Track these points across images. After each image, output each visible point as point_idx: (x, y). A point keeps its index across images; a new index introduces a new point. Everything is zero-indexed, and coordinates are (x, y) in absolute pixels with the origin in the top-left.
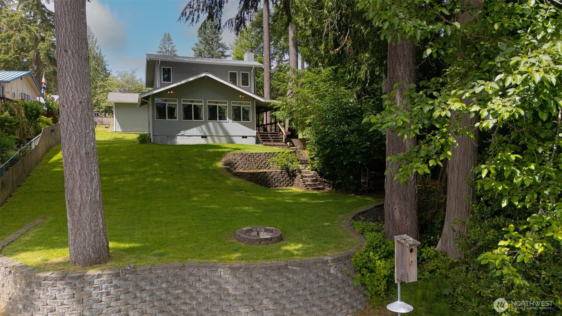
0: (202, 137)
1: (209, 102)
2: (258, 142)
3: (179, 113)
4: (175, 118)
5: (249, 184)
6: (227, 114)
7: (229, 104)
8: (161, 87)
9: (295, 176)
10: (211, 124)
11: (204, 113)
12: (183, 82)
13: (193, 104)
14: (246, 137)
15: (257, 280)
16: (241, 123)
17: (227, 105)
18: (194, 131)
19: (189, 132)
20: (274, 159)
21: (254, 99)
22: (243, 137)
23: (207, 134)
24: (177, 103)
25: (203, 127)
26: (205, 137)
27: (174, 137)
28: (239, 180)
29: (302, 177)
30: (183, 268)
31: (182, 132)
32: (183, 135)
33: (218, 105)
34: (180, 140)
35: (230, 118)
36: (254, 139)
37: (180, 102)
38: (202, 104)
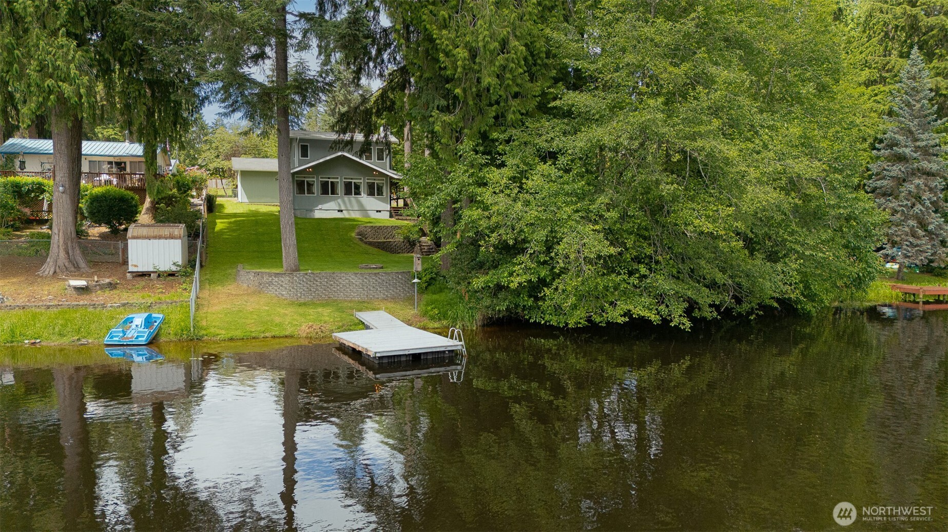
0: (339, 211)
1: (345, 178)
2: (391, 216)
3: (317, 188)
4: (313, 193)
5: (375, 250)
6: (362, 189)
7: (364, 181)
8: (299, 166)
9: (415, 245)
10: (346, 198)
11: (340, 189)
12: (321, 161)
13: (330, 180)
14: (380, 211)
15: (366, 278)
16: (376, 198)
17: (362, 181)
18: (332, 205)
19: (325, 206)
20: (399, 231)
21: (388, 175)
22: (377, 211)
23: (343, 208)
24: (315, 180)
25: (339, 201)
26: (342, 211)
27: (312, 211)
28: (369, 247)
29: (420, 246)
30: (334, 273)
31: (320, 206)
32: (321, 209)
33: (353, 181)
34: (318, 214)
35: (364, 193)
36: (388, 213)
37: (317, 179)
38: (339, 180)
